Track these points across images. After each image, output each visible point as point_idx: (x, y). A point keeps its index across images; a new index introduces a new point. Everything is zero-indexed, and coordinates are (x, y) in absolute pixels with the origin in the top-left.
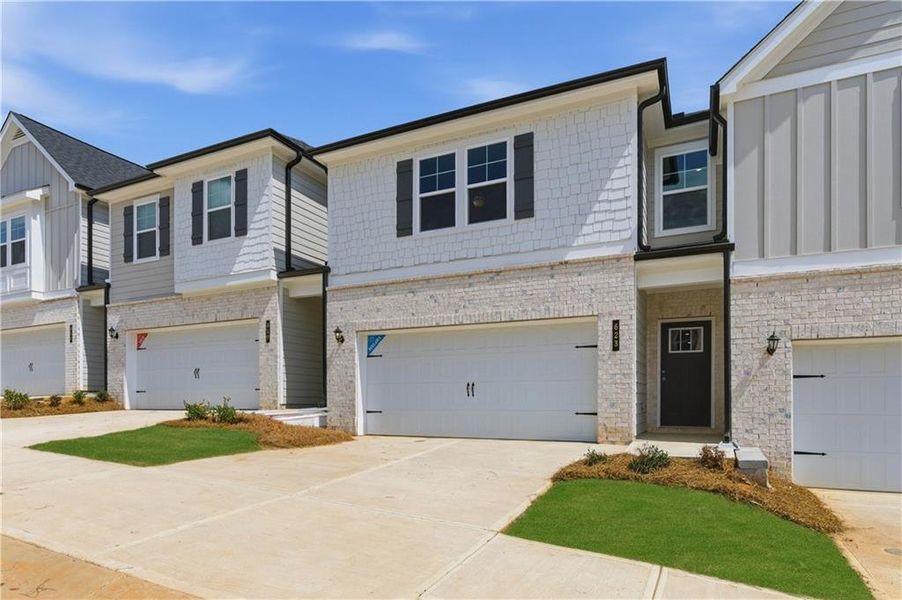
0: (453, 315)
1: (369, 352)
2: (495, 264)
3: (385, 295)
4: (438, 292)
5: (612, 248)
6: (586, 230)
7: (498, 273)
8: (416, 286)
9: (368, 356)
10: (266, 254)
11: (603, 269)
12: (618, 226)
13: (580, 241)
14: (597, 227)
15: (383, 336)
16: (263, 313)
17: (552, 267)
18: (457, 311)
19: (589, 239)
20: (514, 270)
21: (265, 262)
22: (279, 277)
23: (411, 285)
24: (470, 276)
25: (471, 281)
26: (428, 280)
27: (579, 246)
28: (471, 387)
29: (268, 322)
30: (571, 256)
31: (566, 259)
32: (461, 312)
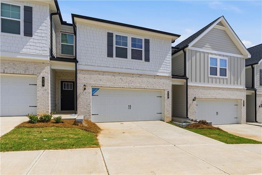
0: (128, 85)
1: (93, 94)
2: (139, 72)
3: (103, 75)
4: (123, 77)
5: (167, 74)
6: (161, 68)
7: (141, 75)
8: (115, 74)
9: (92, 95)
10: (45, 49)
11: (166, 79)
12: (168, 69)
13: (160, 71)
14: (164, 68)
15: (98, 89)
16: (40, 73)
17: (155, 76)
18: (129, 84)
19: (162, 71)
20: (145, 75)
21: (45, 52)
22: (50, 60)
23: (114, 74)
24: (133, 74)
25: (133, 76)
26: (119, 73)
27: (160, 72)
28: (130, 107)
29: (43, 78)
30: (158, 74)
31: (157, 75)
32: (130, 85)
